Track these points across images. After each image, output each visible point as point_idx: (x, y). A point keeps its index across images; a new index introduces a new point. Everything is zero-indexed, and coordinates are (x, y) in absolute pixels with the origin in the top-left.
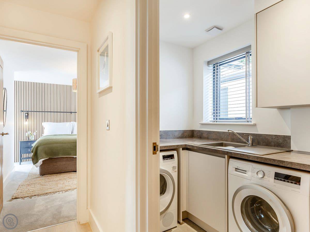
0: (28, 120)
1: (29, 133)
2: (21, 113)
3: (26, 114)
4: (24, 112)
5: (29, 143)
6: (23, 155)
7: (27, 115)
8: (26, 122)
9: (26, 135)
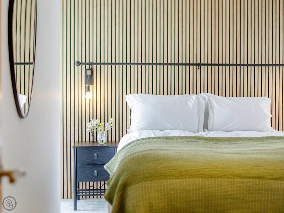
0: (91, 87)
1: (95, 125)
2: (76, 67)
3: (87, 71)
4: (84, 66)
5: (95, 152)
6: (80, 183)
7: (89, 73)
8: (88, 93)
9: (88, 130)
